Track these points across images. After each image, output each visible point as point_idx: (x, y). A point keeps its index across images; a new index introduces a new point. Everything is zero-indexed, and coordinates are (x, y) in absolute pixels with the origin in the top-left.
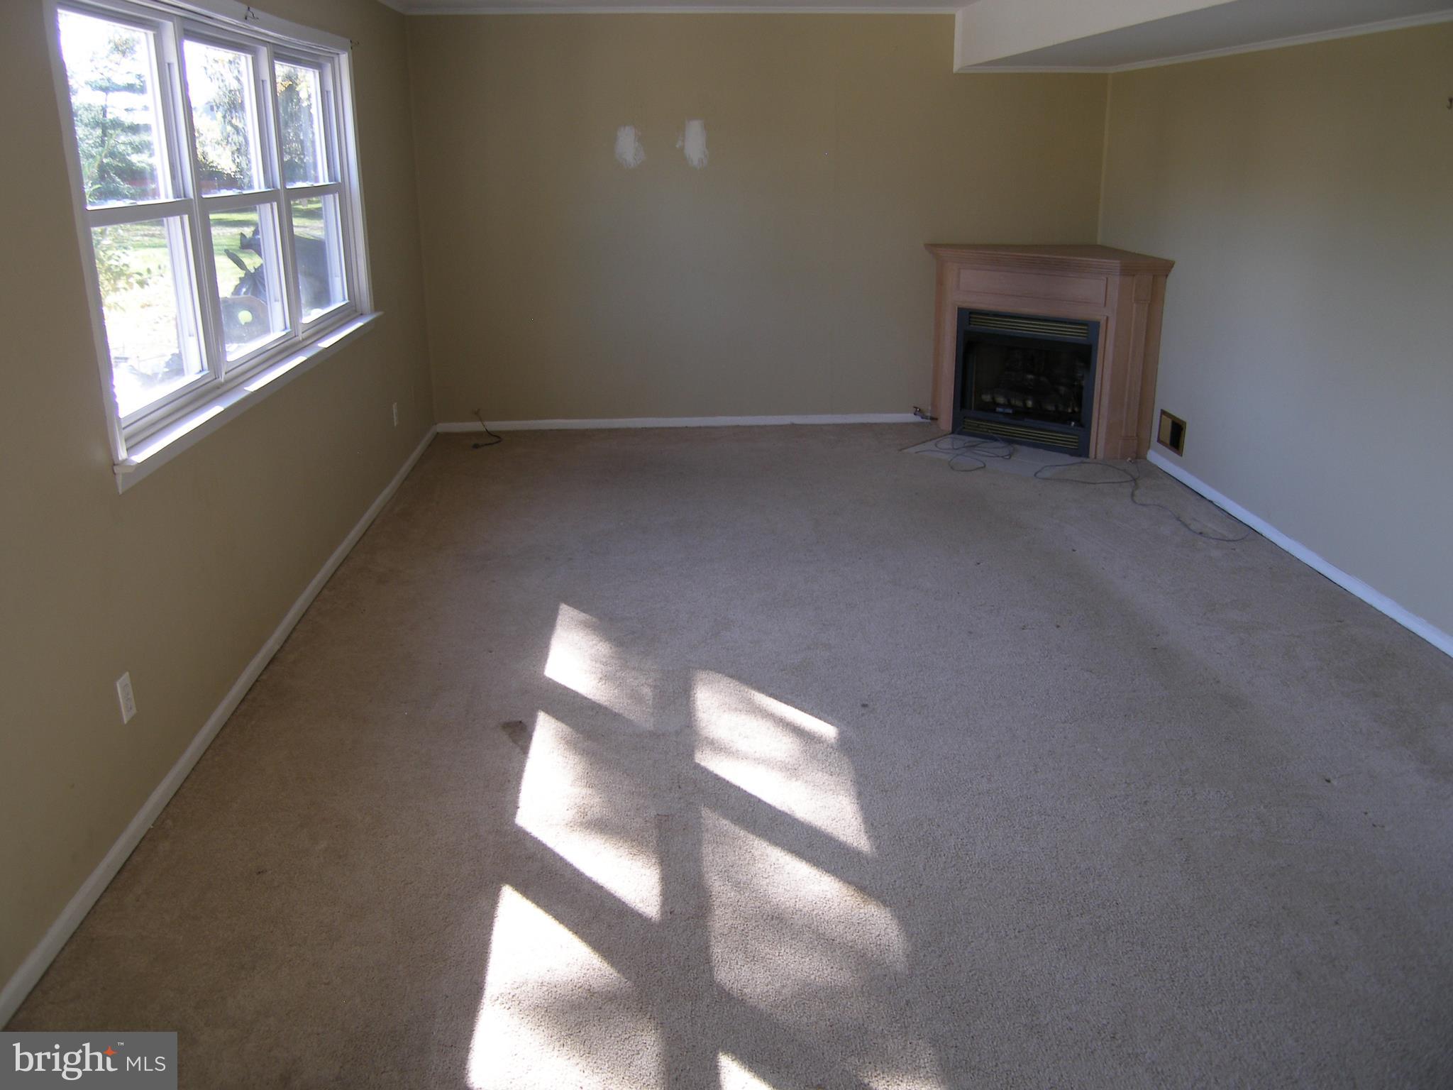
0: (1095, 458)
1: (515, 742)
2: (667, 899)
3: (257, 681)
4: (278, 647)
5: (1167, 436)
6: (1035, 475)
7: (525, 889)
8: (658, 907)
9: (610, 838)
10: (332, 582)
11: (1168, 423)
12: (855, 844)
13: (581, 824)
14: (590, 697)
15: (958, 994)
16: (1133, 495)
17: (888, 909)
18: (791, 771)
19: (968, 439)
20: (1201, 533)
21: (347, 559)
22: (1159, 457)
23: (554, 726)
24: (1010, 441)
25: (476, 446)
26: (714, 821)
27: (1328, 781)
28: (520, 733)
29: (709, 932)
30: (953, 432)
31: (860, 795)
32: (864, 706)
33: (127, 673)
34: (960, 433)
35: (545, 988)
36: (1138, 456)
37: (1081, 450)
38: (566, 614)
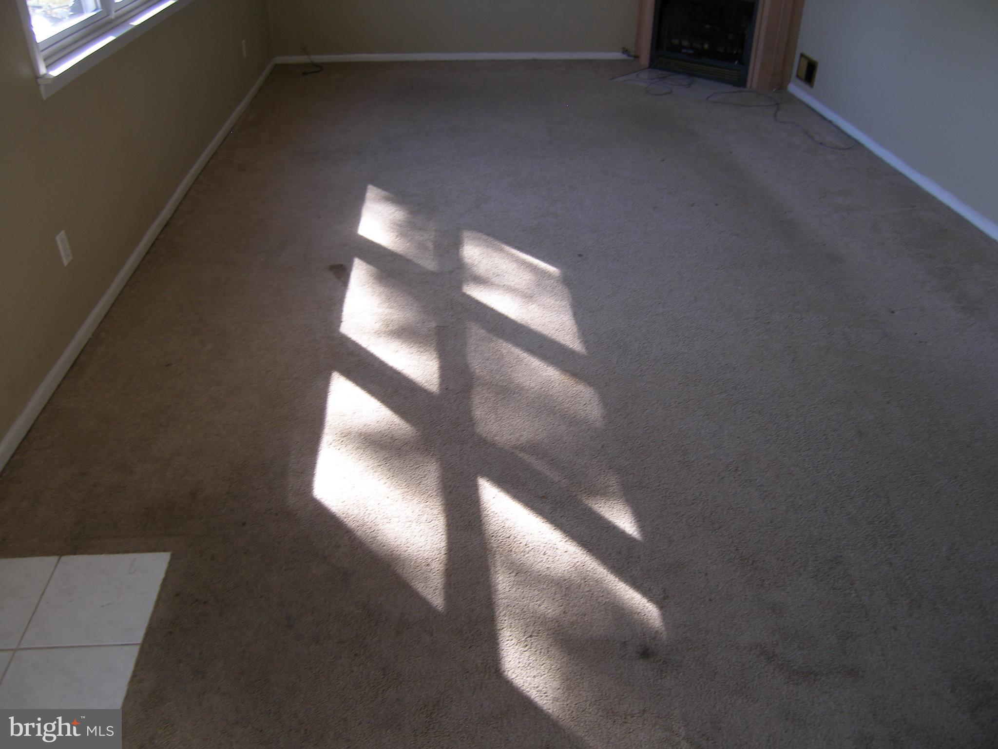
0: (751, 88)
1: (339, 278)
2: (443, 381)
3: (157, 239)
4: (169, 216)
5: (803, 74)
6: (707, 99)
7: (349, 374)
8: (437, 386)
9: (405, 341)
10: (204, 170)
11: (805, 64)
12: (571, 346)
13: (385, 332)
14: (390, 248)
15: (637, 441)
16: (775, 115)
17: (592, 388)
18: (527, 297)
19: (660, 72)
20: (821, 144)
21: (215, 155)
22: (796, 89)
23: (365, 268)
24: (691, 74)
25: (305, 74)
26: (476, 332)
27: (893, 312)
28: (342, 273)
29: (472, 401)
30: (650, 67)
31: (575, 314)
32: (580, 255)
33: (63, 232)
34: (654, 68)
35: (362, 437)
36: (781, 87)
37: (741, 82)
38: (372, 192)
